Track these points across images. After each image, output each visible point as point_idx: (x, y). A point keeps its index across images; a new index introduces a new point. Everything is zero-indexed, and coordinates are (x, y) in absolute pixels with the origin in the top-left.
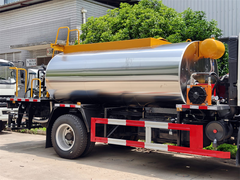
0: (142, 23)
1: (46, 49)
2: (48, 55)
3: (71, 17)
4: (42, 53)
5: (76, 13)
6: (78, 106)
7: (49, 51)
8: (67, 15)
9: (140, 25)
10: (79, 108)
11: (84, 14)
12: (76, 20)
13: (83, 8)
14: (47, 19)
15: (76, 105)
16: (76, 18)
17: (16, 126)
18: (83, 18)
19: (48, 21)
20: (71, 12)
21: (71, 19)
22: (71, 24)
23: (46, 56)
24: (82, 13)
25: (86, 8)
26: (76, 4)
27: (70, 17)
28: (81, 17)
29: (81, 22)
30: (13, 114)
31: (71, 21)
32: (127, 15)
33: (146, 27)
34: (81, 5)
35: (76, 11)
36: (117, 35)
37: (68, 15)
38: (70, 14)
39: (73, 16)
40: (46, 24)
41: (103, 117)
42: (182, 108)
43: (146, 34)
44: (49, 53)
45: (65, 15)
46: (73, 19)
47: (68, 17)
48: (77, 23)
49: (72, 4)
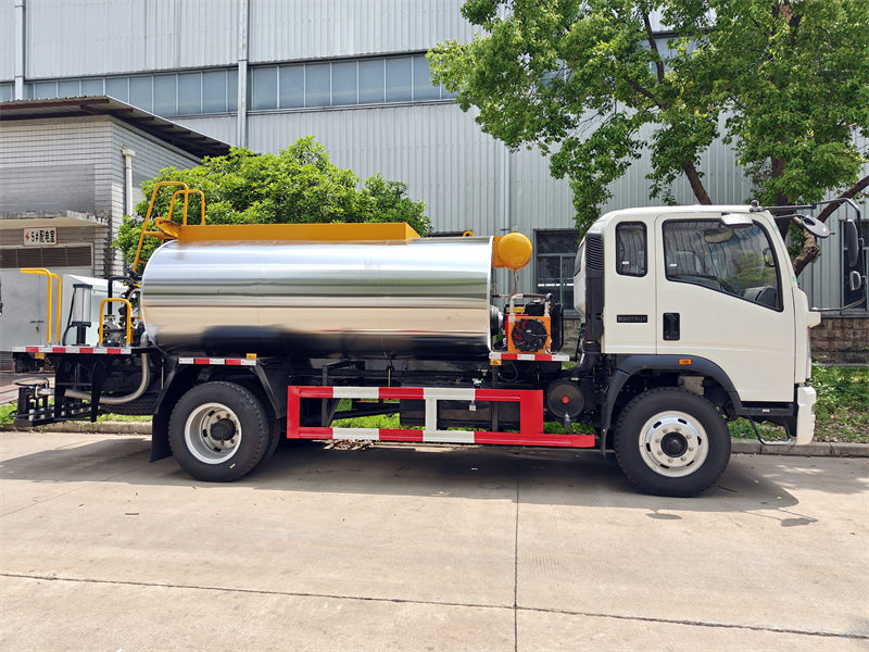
0: (304, 193)
1: (23, 230)
2: (26, 243)
3: (97, 161)
4: (9, 239)
5: (110, 155)
6: (250, 361)
7: (30, 235)
8: (84, 157)
9: (299, 195)
10: (253, 367)
11: (129, 160)
12: (109, 171)
13: (125, 146)
14: (26, 160)
15: (242, 360)
16: (110, 166)
17: (43, 417)
18: (125, 169)
19: (29, 165)
20: (96, 151)
21: (96, 167)
22: (97, 177)
23: (20, 247)
24: (124, 157)
25: (133, 148)
26: (109, 134)
27: (92, 161)
28: (122, 165)
29: (122, 175)
30: (35, 385)
31: (96, 172)
32: (263, 172)
33: (313, 200)
34: (121, 139)
35: (110, 150)
36: (250, 212)
37: (88, 156)
38: (93, 156)
39: (101, 161)
40: (22, 170)
41: (319, 382)
42: (503, 361)
43: (311, 214)
44: (31, 238)
45: (80, 157)
46: (101, 166)
47: (88, 162)
48: (113, 177)
49: (101, 134)
